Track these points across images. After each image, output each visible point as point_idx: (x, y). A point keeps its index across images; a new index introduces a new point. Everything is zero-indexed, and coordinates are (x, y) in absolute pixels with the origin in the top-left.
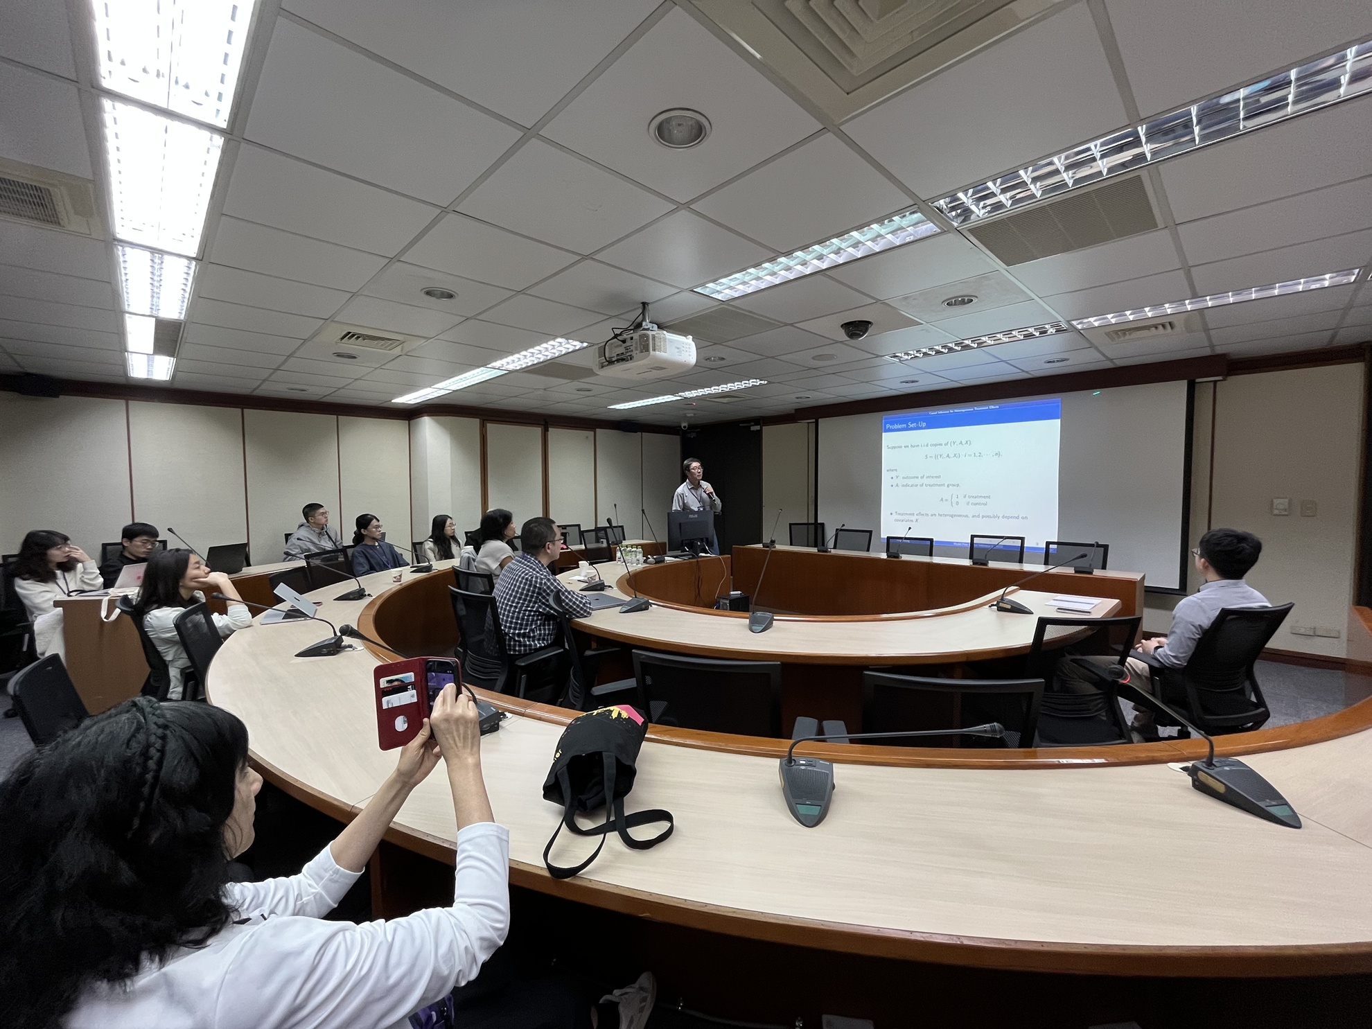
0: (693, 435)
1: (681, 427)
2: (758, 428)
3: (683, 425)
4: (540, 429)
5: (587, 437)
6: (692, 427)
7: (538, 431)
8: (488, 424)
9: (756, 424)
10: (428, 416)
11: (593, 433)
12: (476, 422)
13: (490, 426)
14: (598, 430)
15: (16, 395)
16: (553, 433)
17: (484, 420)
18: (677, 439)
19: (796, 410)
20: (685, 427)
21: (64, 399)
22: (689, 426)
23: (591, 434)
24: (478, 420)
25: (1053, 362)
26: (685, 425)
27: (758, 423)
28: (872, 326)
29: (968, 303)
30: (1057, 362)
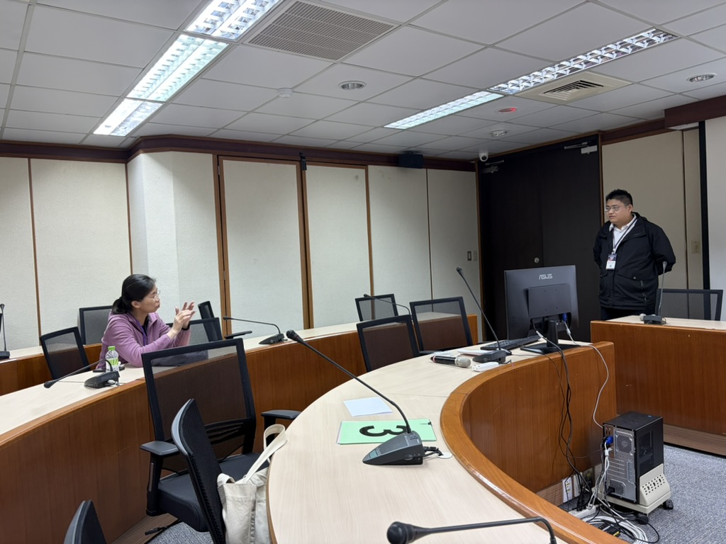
0: (493, 170)
1: (479, 158)
2: (594, 149)
3: (482, 155)
4: (294, 167)
5: (357, 177)
6: (493, 158)
7: (292, 169)
8: (224, 161)
9: (590, 145)
10: (146, 152)
11: (364, 171)
12: (207, 159)
13: (228, 165)
14: (371, 168)
16: (312, 171)
17: (218, 156)
18: (471, 177)
19: (666, 110)
20: (484, 158)
22: (489, 156)
23: (361, 172)
24: (211, 156)
26: (484, 155)
27: (594, 142)
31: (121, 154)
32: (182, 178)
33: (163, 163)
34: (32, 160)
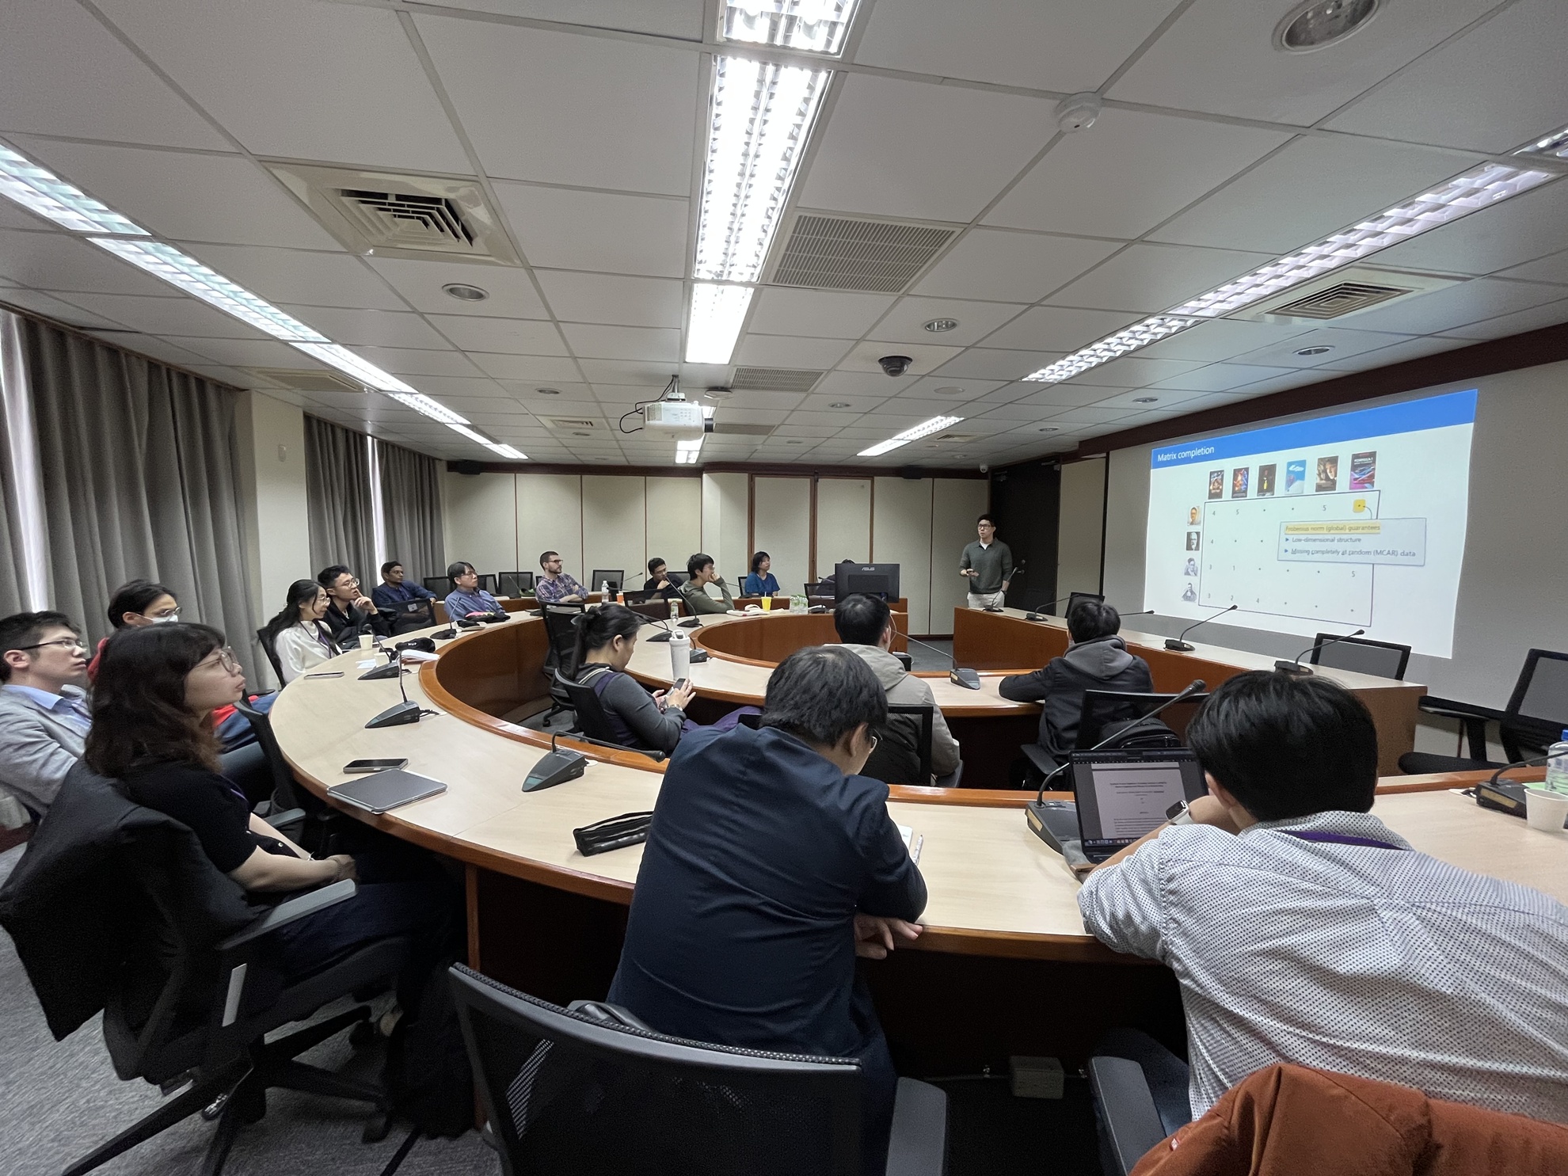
0: (1003, 479)
2: (1058, 467)
4: (809, 480)
5: (863, 486)
7: (806, 482)
8: (756, 478)
9: (1056, 463)
10: (707, 473)
11: (869, 482)
12: (745, 477)
13: (758, 480)
14: (876, 478)
15: (458, 474)
16: (823, 483)
17: (752, 474)
18: (984, 484)
19: (1080, 442)
20: (986, 469)
21: (483, 475)
22: (989, 468)
23: (867, 483)
24: (747, 474)
25: (1309, 352)
26: (983, 467)
27: (1058, 462)
28: (910, 360)
29: (954, 325)
30: (1317, 351)
31: (694, 472)
32: (726, 490)
33: (715, 480)
34: (648, 478)
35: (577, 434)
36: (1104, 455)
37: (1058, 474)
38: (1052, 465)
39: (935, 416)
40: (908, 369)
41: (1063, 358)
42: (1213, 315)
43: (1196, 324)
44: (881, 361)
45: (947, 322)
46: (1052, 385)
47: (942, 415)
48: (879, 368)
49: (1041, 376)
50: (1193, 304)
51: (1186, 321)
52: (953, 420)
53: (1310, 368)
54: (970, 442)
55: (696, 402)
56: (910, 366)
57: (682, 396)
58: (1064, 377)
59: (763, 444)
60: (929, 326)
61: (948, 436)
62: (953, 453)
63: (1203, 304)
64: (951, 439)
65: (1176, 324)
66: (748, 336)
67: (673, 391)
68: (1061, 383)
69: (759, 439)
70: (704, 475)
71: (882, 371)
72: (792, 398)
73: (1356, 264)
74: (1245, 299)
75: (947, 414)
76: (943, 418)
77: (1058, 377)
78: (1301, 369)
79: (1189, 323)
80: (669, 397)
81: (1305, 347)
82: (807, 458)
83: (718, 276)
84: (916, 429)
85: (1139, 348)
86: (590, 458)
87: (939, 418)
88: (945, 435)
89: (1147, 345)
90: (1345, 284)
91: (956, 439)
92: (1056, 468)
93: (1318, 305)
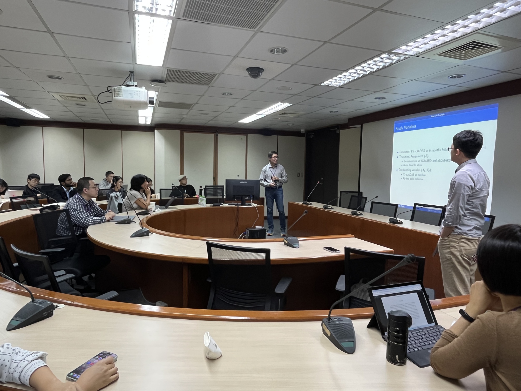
0: (312, 136)
2: (339, 131)
5: (241, 139)
7: (212, 136)
8: (184, 133)
10: (156, 129)
12: (178, 132)
13: (186, 134)
14: (249, 135)
15: (6, 126)
16: (220, 136)
17: (182, 131)
18: (303, 139)
19: (349, 119)
21: (22, 127)
22: (305, 131)
23: (244, 137)
24: (179, 131)
25: (455, 77)
26: (303, 131)
27: (338, 129)
28: (263, 70)
29: (285, 51)
30: (458, 77)
31: (150, 129)
32: (167, 139)
33: (162, 134)
34: (123, 131)
35: (78, 105)
36: (360, 126)
37: (338, 135)
38: (335, 131)
39: (278, 102)
40: (263, 75)
41: (341, 74)
42: (413, 54)
43: (406, 58)
44: (248, 69)
45: (282, 49)
46: (336, 88)
47: (281, 102)
48: (247, 73)
49: (330, 83)
50: (404, 47)
51: (400, 57)
52: (287, 105)
53: (455, 85)
54: (295, 117)
55: (144, 87)
56: (262, 73)
57: (136, 84)
58: (341, 84)
59: (187, 114)
60: (272, 51)
61: (284, 113)
62: (287, 123)
63: (409, 48)
64: (286, 115)
65: (395, 58)
66: (172, 50)
67: (131, 81)
68: (340, 87)
69: (185, 111)
70: (156, 131)
71: (248, 75)
72: (201, 89)
73: (479, 31)
74: (428, 47)
75: (283, 101)
76: (282, 103)
77: (339, 84)
78: (451, 86)
79: (402, 58)
80: (128, 84)
81: (453, 74)
82: (212, 123)
83: (150, 10)
84: (268, 109)
85: (378, 70)
86: (88, 119)
87: (280, 103)
88: (283, 113)
89: (382, 69)
90: (474, 42)
91: (289, 115)
92: (337, 132)
93: (461, 53)
